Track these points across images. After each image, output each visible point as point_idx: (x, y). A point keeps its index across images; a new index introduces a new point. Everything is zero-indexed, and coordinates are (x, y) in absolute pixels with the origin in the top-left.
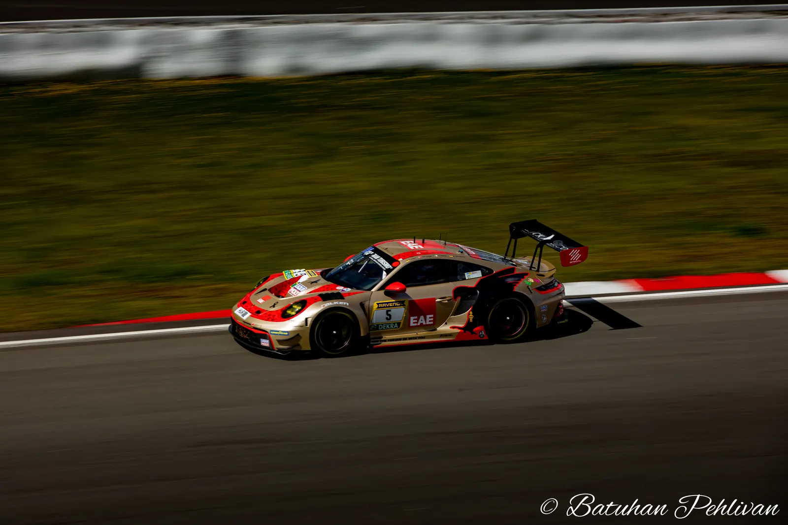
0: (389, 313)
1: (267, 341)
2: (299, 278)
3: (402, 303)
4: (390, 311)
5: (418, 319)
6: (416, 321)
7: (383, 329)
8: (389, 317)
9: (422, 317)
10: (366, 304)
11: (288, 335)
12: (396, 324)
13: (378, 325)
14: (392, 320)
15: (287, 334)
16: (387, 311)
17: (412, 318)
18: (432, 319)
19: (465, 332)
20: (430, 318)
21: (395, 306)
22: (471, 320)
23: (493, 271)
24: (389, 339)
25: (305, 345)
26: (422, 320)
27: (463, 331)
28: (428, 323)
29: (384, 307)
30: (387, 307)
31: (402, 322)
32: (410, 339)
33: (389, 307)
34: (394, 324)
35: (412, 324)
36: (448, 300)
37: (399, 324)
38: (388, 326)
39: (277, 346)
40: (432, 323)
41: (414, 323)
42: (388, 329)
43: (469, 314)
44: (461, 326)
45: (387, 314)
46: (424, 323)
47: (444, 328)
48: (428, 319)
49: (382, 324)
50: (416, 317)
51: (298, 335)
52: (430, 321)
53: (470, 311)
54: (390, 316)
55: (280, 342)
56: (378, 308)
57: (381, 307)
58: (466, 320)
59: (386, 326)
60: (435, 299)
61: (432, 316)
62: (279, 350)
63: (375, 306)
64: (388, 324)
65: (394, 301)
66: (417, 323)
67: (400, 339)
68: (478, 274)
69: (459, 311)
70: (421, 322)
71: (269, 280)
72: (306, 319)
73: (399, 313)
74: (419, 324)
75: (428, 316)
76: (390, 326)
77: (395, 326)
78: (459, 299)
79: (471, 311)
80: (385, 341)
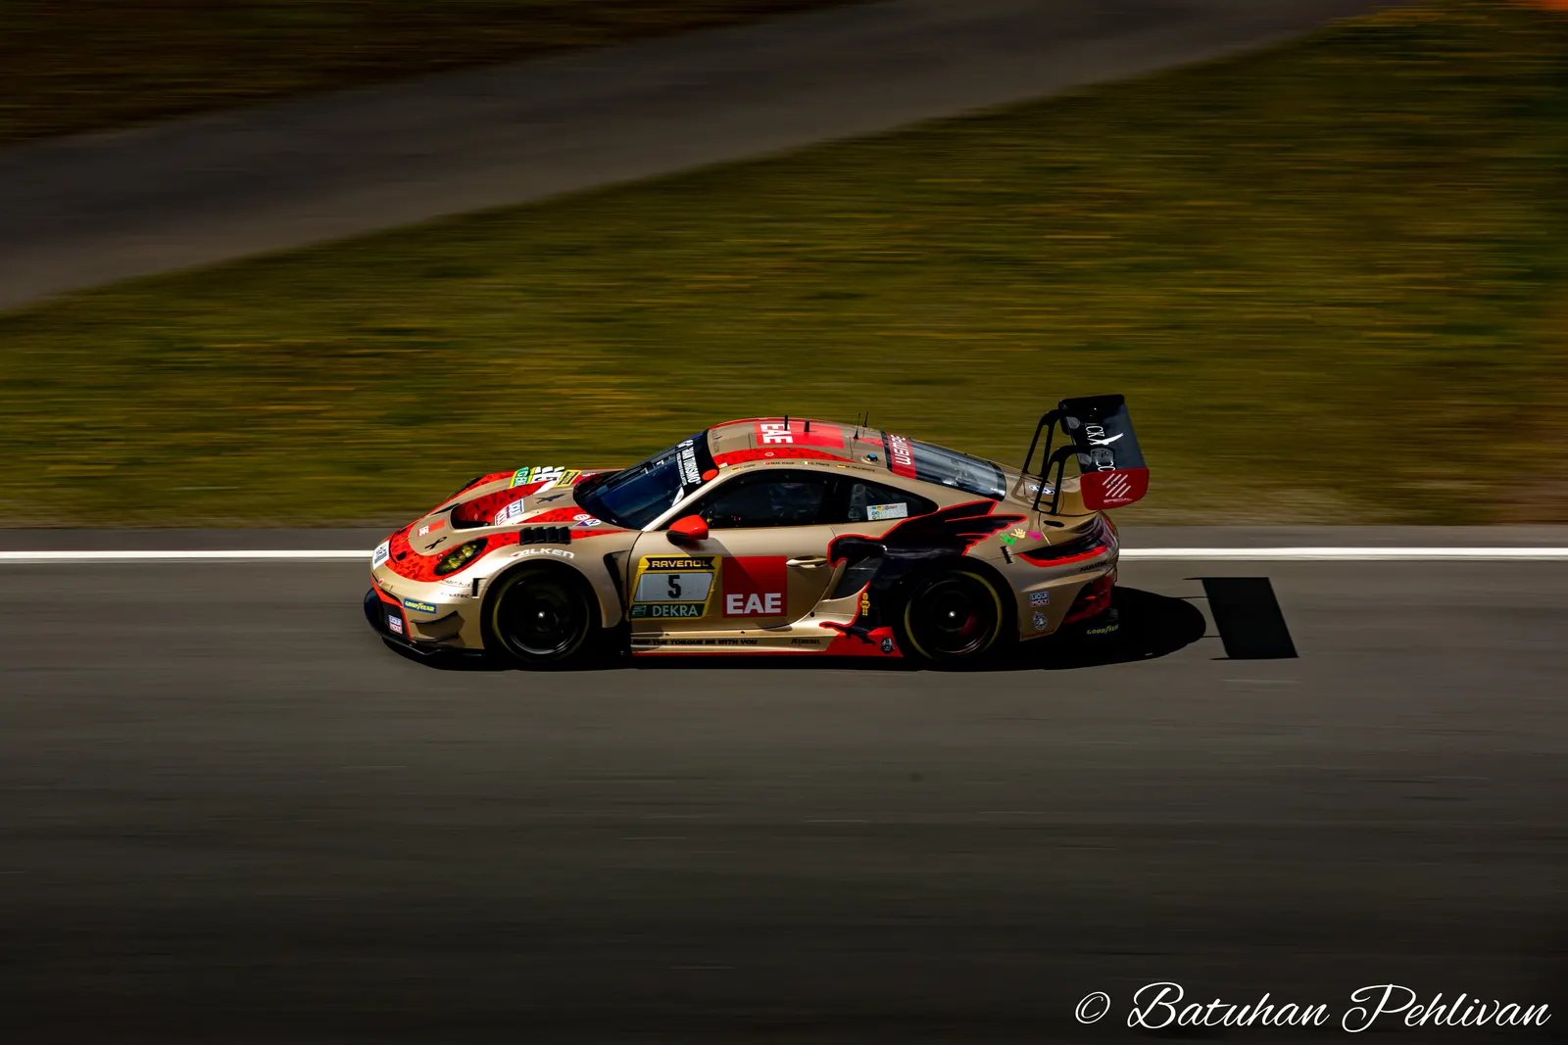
0: (676, 581)
1: (399, 622)
2: (539, 485)
3: (707, 562)
4: (678, 577)
5: (745, 600)
6: (741, 604)
7: (661, 616)
8: (676, 591)
9: (754, 597)
10: (622, 560)
11: (434, 612)
12: (693, 607)
13: (650, 607)
14: (682, 598)
15: (432, 609)
16: (671, 578)
17: (730, 598)
18: (779, 603)
19: (848, 636)
20: (773, 599)
21: (688, 568)
22: (865, 613)
23: (937, 508)
24: (676, 639)
25: (472, 638)
26: (754, 604)
27: (844, 634)
28: (769, 610)
29: (664, 568)
30: (670, 568)
31: (707, 604)
32: (722, 642)
33: (676, 568)
34: (689, 606)
35: (730, 611)
36: (817, 564)
37: (700, 608)
38: (673, 611)
39: (416, 634)
40: (778, 610)
41: (735, 608)
42: (674, 616)
43: (861, 599)
44: (844, 622)
45: (671, 583)
46: (760, 610)
47: (807, 626)
48: (769, 603)
49: (661, 606)
50: (741, 596)
51: (455, 614)
52: (773, 607)
53: (863, 592)
54: (678, 588)
55: (420, 625)
56: (650, 568)
57: (656, 568)
58: (855, 608)
59: (669, 609)
60: (784, 559)
61: (778, 595)
62: (420, 644)
63: (644, 565)
64: (674, 605)
65: (688, 556)
66: (743, 608)
67: (699, 642)
68: (899, 511)
69: (842, 590)
70: (754, 607)
71: (478, 485)
72: (476, 581)
73: (699, 584)
74: (747, 611)
75: (768, 596)
76: (678, 611)
77: (691, 612)
78: (842, 563)
79: (867, 591)
80: (665, 642)
